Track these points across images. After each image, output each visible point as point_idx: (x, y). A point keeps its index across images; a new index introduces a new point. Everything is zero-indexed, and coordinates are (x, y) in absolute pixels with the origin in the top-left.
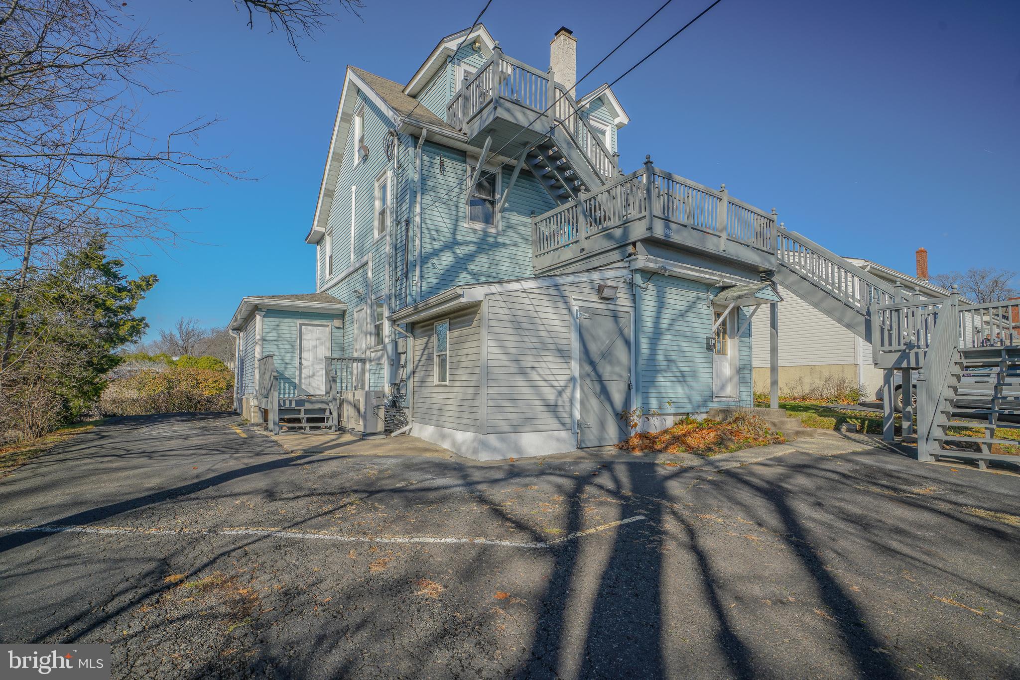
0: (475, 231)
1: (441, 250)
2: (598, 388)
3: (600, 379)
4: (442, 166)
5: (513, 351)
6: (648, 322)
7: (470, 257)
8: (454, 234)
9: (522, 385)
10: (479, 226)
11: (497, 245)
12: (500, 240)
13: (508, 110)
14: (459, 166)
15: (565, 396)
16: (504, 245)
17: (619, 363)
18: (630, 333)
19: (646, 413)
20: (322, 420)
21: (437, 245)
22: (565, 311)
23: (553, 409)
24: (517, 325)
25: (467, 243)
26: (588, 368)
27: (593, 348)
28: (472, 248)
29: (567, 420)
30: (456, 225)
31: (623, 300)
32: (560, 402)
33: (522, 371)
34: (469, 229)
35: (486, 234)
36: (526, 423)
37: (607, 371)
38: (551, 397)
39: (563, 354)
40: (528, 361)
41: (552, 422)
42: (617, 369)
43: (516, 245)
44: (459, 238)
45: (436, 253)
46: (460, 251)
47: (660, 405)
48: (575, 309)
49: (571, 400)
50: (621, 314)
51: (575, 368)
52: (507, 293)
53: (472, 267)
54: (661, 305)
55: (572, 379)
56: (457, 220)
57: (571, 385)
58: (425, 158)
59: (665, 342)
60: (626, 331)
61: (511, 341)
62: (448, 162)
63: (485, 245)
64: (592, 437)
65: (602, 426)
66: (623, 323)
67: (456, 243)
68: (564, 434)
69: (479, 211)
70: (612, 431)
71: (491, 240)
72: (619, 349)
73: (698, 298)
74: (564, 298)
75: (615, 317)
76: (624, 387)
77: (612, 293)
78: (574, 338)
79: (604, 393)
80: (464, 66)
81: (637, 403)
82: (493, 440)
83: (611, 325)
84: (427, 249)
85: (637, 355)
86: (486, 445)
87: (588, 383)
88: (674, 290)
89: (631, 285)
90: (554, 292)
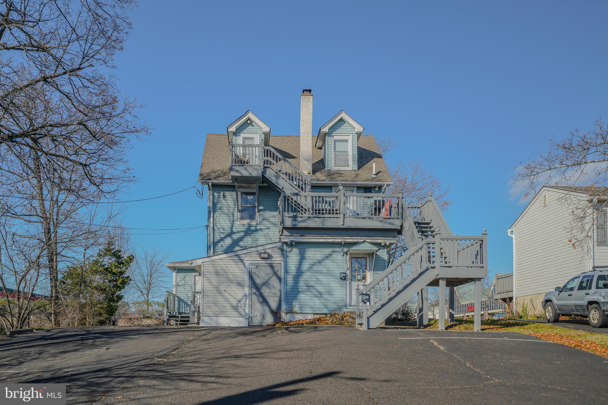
0: (244, 225)
1: (225, 238)
2: (261, 300)
3: (261, 295)
4: (224, 196)
5: (215, 284)
6: (293, 268)
7: (241, 239)
8: (232, 228)
9: (220, 299)
10: (246, 222)
11: (256, 230)
12: (258, 227)
13: (237, 171)
14: (234, 194)
15: (242, 303)
16: (261, 230)
17: (274, 287)
18: (281, 273)
19: (290, 311)
20: (188, 321)
21: (222, 236)
22: (242, 266)
23: (236, 308)
24: (217, 274)
25: (238, 232)
26: (254, 290)
27: (258, 281)
28: (242, 234)
29: (243, 313)
30: (233, 224)
31: (277, 258)
32: (239, 305)
33: (220, 292)
34: (241, 225)
35: (250, 226)
36: (222, 313)
37: (265, 291)
38: (235, 303)
39: (240, 285)
40: (222, 288)
41: (235, 314)
42: (273, 291)
43: (268, 229)
44: (234, 230)
45: (222, 239)
46: (235, 236)
47: (302, 307)
48: (247, 263)
49: (245, 304)
50: (274, 265)
51: (247, 290)
52: (212, 261)
53: (241, 244)
54: (302, 259)
55: (245, 295)
56: (233, 221)
57: (245, 298)
58: (216, 194)
59: (305, 277)
60: (278, 273)
61: (214, 279)
62: (227, 194)
63: (249, 232)
64: (257, 321)
65: (263, 317)
66: (276, 269)
67: (232, 233)
68: (241, 319)
69: (246, 214)
70: (269, 319)
71: (253, 228)
72: (274, 282)
73: (334, 252)
74: (241, 260)
75: (272, 266)
76: (277, 299)
77: (266, 256)
78: (246, 278)
79: (264, 301)
80: (242, 135)
81: (284, 307)
82: (206, 319)
83: (269, 270)
84: (217, 238)
85: (286, 283)
86: (203, 321)
87: (255, 298)
88: (313, 249)
89: (282, 250)
90: (236, 258)
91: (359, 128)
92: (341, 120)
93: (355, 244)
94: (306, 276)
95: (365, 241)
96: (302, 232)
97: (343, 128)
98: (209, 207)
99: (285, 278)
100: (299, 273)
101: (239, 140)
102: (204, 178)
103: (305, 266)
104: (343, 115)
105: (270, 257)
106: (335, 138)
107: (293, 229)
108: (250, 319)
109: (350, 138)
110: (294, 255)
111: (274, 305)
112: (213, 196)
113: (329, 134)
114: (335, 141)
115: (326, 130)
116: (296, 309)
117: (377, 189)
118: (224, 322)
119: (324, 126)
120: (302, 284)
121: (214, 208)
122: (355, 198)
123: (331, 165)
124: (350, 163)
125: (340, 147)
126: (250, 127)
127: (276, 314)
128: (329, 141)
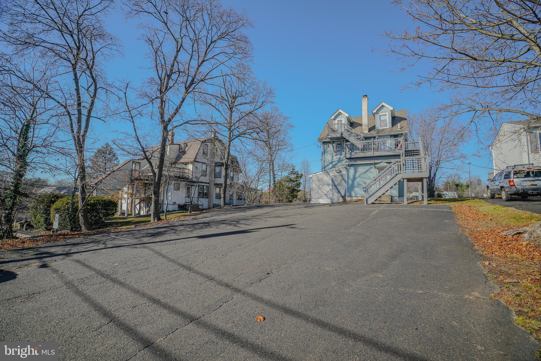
0: (337, 158)
2: (337, 191)
3: (337, 189)
4: (328, 146)
6: (351, 176)
7: (336, 164)
8: (332, 160)
9: (320, 191)
10: (338, 156)
11: (343, 160)
14: (332, 145)
17: (343, 185)
19: (351, 196)
21: (328, 164)
22: (329, 176)
23: (326, 195)
24: (319, 181)
25: (335, 161)
26: (334, 187)
27: (336, 183)
28: (337, 162)
29: (329, 197)
30: (333, 158)
31: (344, 172)
32: (328, 194)
33: (320, 189)
35: (340, 158)
36: (321, 197)
37: (339, 188)
38: (325, 192)
39: (328, 185)
40: (320, 187)
41: (326, 198)
42: (343, 187)
45: (328, 165)
46: (334, 163)
47: (356, 194)
48: (331, 175)
49: (330, 193)
51: (331, 187)
52: (316, 175)
54: (356, 172)
55: (330, 189)
57: (330, 191)
60: (345, 179)
62: (330, 145)
63: (339, 161)
64: (335, 201)
65: (338, 199)
66: (344, 177)
67: (333, 162)
68: (329, 200)
69: (338, 153)
70: (341, 200)
71: (341, 159)
72: (343, 183)
73: (371, 168)
74: (329, 174)
75: (342, 176)
76: (344, 190)
77: (339, 171)
78: (330, 182)
79: (339, 192)
80: (337, 119)
81: (347, 194)
82: (314, 200)
83: (341, 178)
84: (326, 164)
85: (348, 184)
86: (313, 201)
87: (334, 190)
88: (361, 167)
89: (346, 168)
90: (326, 173)
91: (391, 108)
92: (383, 106)
93: (378, 163)
94: (358, 180)
95: (382, 162)
96: (355, 160)
97: (384, 110)
98: (322, 152)
99: (348, 181)
100: (354, 178)
101: (336, 122)
102: (320, 140)
103: (357, 175)
104: (383, 104)
105: (340, 172)
106: (380, 114)
107: (350, 159)
108: (332, 199)
109: (387, 113)
110: (352, 170)
111: (343, 194)
112: (324, 147)
113: (377, 113)
114: (380, 116)
115: (375, 111)
116: (353, 194)
117: (400, 136)
118: (322, 201)
119: (373, 110)
120: (356, 183)
121: (324, 153)
122: (389, 141)
123: (378, 127)
124: (388, 124)
125: (383, 118)
126: (341, 115)
127: (344, 197)
128: (377, 116)
